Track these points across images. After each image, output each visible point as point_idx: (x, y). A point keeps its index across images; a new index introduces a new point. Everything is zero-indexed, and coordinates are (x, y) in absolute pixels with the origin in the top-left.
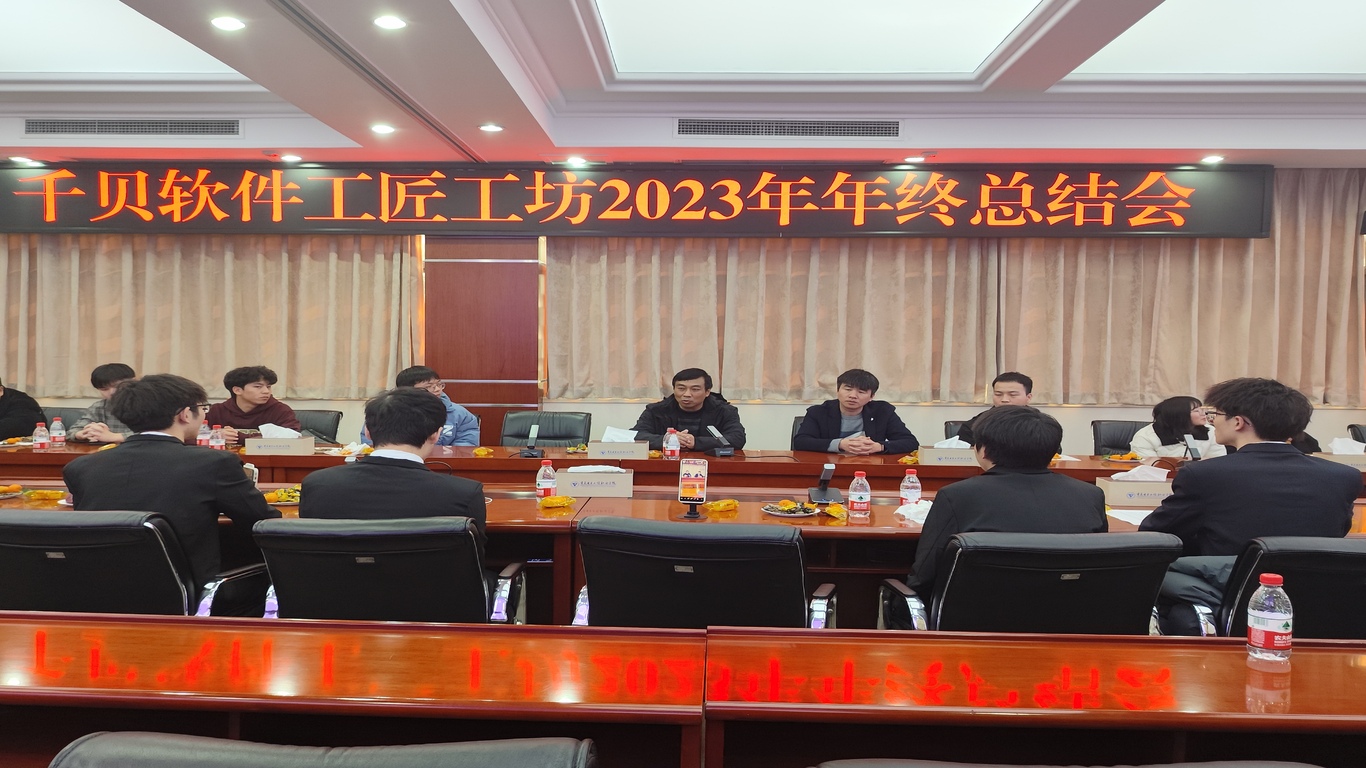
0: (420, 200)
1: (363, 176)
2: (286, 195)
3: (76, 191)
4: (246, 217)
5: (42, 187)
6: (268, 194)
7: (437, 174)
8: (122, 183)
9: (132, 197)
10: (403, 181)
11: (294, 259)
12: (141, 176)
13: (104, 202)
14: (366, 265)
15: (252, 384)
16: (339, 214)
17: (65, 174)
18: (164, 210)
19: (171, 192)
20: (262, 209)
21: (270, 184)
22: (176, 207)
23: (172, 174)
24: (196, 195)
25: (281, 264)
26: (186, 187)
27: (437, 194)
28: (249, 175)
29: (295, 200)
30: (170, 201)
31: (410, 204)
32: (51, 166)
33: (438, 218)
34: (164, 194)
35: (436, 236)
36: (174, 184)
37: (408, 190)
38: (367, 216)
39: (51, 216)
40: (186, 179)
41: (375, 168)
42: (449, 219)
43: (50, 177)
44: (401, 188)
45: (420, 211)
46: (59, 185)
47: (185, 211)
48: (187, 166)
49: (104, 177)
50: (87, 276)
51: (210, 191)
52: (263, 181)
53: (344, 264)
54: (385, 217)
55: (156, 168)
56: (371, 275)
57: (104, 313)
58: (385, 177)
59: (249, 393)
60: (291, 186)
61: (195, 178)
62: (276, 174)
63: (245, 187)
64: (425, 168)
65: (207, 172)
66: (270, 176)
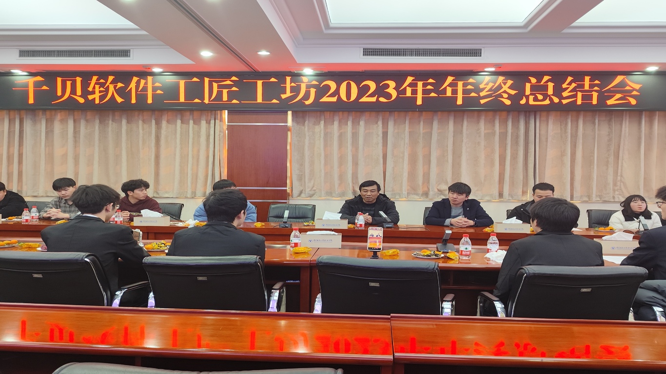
0: (225, 91)
1: (195, 79)
2: (154, 89)
3: (45, 88)
4: (134, 101)
5: (27, 86)
6: (145, 89)
7: (234, 78)
8: (69, 83)
9: (74, 91)
10: (216, 82)
11: (158, 123)
12: (79, 80)
13: (59, 93)
14: (196, 126)
15: (138, 189)
16: (182, 99)
17: (39, 78)
18: (90, 97)
19: (94, 88)
20: (142, 97)
21: (146, 83)
22: (97, 96)
23: (95, 78)
24: (107, 89)
25: (151, 126)
26: (102, 85)
27: (234, 89)
28: (135, 79)
29: (159, 92)
30: (93, 93)
31: (220, 94)
32: (32, 74)
33: (235, 101)
34: (90, 89)
35: (234, 111)
36: (96, 84)
37: (219, 87)
38: (197, 101)
39: (31, 101)
40: (102, 81)
41: (201, 75)
42: (240, 102)
43: (31, 80)
44: (215, 85)
45: (225, 98)
46: (37, 85)
47: (102, 98)
48: (103, 74)
49: (59, 80)
50: (49, 132)
51: (115, 87)
52: (143, 82)
53: (184, 126)
54: (206, 101)
55: (86, 75)
56: (199, 132)
57: (58, 152)
58: (207, 80)
59: (137, 194)
60: (157, 84)
61: (107, 81)
62: (150, 78)
63: (133, 85)
64: (228, 75)
65: (113, 77)
66: (146, 79)
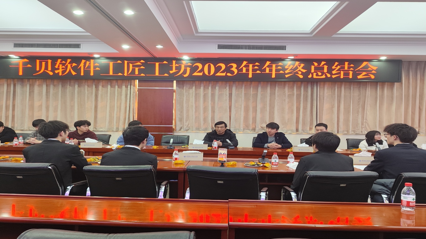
0: (137, 69)
1: (119, 62)
2: (95, 67)
3: (29, 66)
4: (82, 74)
5: (18, 64)
6: (89, 67)
7: (142, 61)
8: (44, 63)
9: (46, 68)
10: (131, 63)
11: (97, 87)
12: (50, 61)
13: (38, 69)
14: (119, 89)
15: (83, 126)
16: (111, 73)
17: (26, 60)
18: (56, 72)
19: (59, 66)
20: (87, 72)
21: (90, 64)
22: (60, 71)
23: (59, 60)
24: (67, 67)
25: (93, 89)
26: (63, 64)
27: (142, 67)
28: (83, 61)
29: (97, 69)
30: (58, 69)
31: (134, 70)
32: (21, 58)
33: (142, 75)
34: (56, 67)
35: (141, 80)
36: (60, 64)
37: (133, 66)
38: (120, 74)
39: (21, 73)
40: (64, 62)
41: (123, 59)
42: (146, 75)
43: (21, 61)
44: (131, 65)
45: (137, 73)
46: (24, 64)
47: (63, 72)
48: (64, 58)
49: (38, 61)
50: (31, 92)
51: (71, 66)
52: (88, 63)
53: (112, 89)
54: (126, 74)
55: (54, 59)
56: (121, 93)
57: (37, 104)
58: (126, 62)
59: (82, 129)
60: (96, 64)
61: (66, 62)
62: (92, 61)
63: (82, 65)
64: (138, 59)
65: (70, 60)
66: (90, 61)
